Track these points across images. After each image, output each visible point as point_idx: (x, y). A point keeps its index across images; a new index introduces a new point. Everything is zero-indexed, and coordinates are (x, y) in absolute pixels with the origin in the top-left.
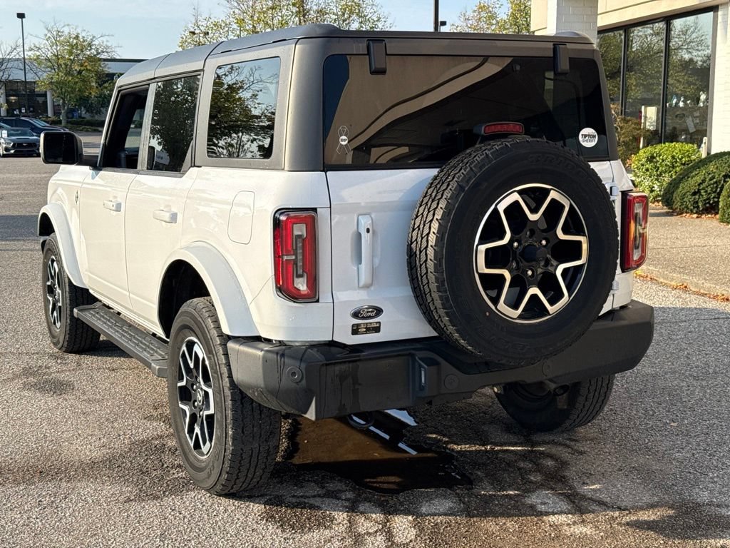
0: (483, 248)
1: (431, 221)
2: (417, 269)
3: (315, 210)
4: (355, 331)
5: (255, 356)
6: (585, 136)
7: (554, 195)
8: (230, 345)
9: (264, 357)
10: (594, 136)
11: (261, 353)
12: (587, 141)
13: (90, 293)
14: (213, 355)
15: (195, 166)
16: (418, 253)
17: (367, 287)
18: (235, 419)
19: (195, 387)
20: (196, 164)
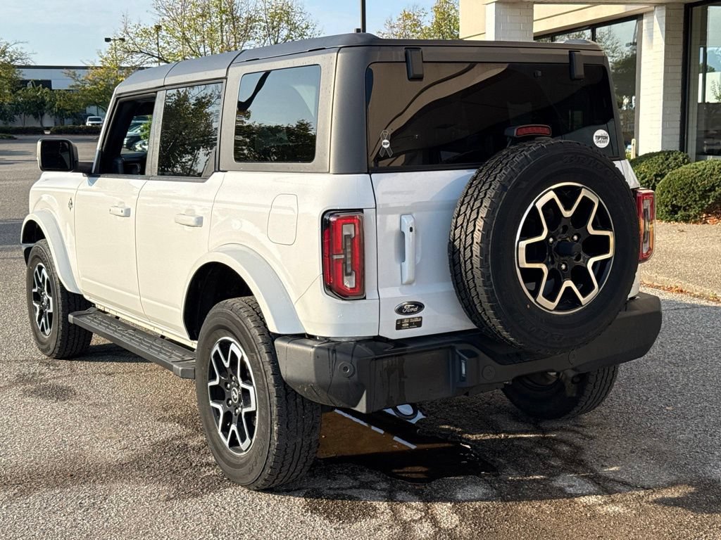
0: (523, 244)
1: (475, 219)
2: (461, 265)
3: (361, 210)
4: (399, 327)
5: (305, 353)
6: (599, 137)
7: (584, 193)
8: (278, 343)
9: (315, 353)
10: (606, 138)
11: (312, 350)
12: (600, 142)
13: (85, 299)
14: (256, 354)
15: (219, 171)
16: (462, 250)
17: (409, 283)
18: (279, 415)
19: (229, 385)
20: (221, 169)
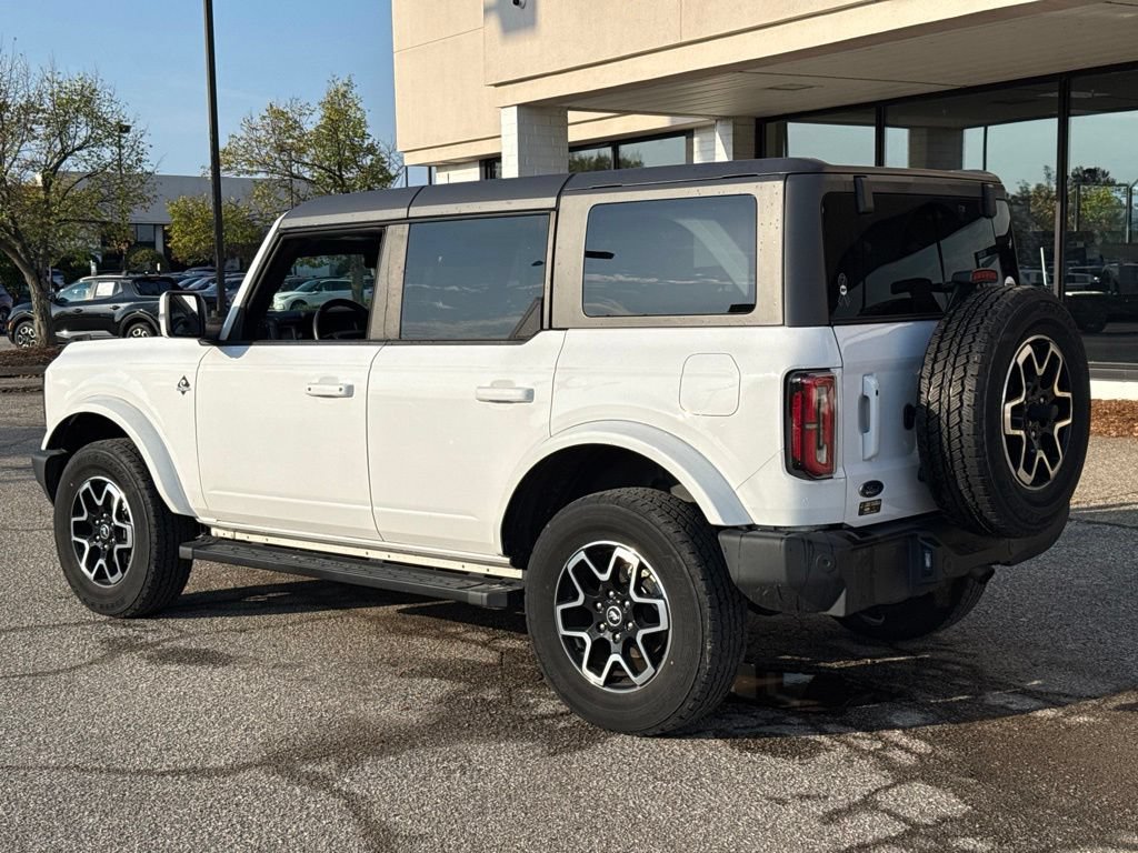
0: (1008, 407)
1: (962, 379)
2: (941, 434)
3: (828, 369)
4: (861, 512)
7: (1054, 348)
8: (724, 538)
9: (786, 545)
15: (551, 328)
16: (944, 415)
17: (870, 459)
18: (714, 631)
19: (599, 605)
20: (554, 326)
